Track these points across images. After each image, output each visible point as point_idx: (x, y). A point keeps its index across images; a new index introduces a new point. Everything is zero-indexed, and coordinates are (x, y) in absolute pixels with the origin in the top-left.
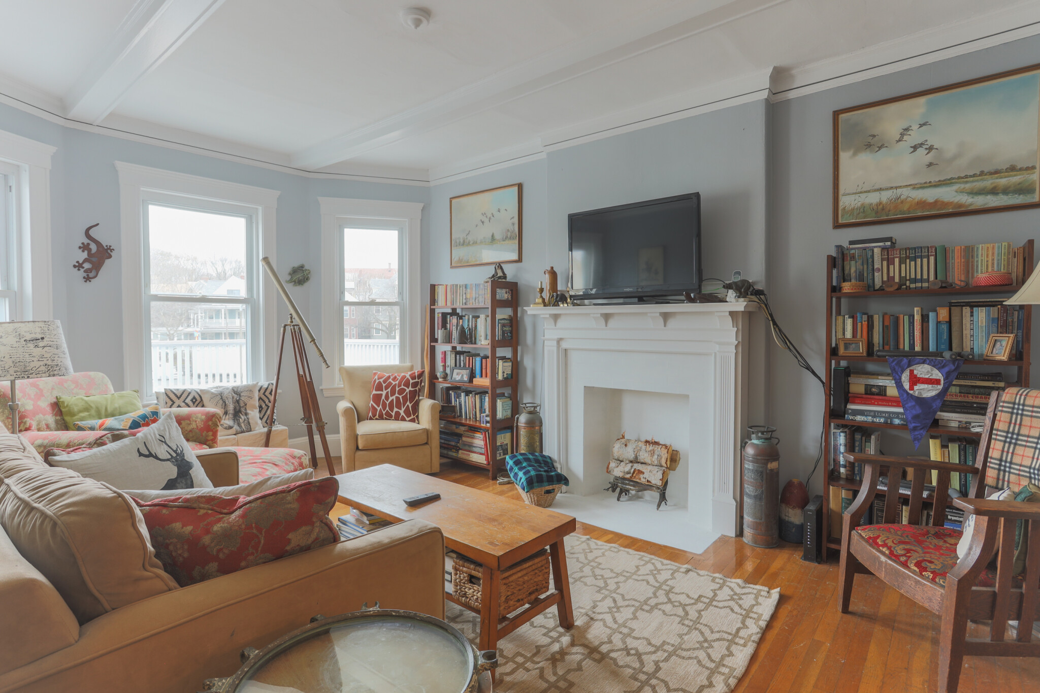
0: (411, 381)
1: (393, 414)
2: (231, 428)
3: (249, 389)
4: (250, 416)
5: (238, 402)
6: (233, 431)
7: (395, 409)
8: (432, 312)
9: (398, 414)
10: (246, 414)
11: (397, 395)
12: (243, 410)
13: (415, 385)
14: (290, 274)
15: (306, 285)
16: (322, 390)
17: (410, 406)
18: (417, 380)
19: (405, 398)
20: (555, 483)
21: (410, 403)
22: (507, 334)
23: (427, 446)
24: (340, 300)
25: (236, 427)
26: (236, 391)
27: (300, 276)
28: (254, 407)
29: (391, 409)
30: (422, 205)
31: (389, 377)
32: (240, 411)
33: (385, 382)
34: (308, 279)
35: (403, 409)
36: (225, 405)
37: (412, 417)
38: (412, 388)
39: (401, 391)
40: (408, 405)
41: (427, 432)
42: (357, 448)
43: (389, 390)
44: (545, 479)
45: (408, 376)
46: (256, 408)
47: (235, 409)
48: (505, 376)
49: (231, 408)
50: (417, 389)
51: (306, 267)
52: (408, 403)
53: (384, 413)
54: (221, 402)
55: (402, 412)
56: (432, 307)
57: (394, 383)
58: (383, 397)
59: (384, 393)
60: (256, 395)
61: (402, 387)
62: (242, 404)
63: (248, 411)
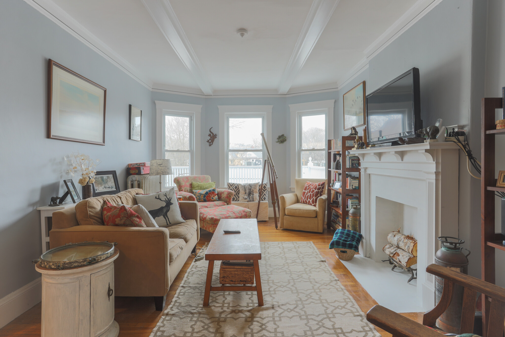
0: (318, 187)
1: (308, 201)
2: (246, 199)
3: (255, 185)
4: (254, 196)
5: (250, 189)
6: (247, 200)
7: (309, 200)
8: (329, 154)
9: (309, 201)
10: (253, 195)
11: (311, 193)
12: (252, 193)
13: (319, 189)
14: (277, 139)
15: (285, 143)
16: (290, 188)
17: (315, 198)
18: (320, 187)
19: (313, 195)
20: (346, 248)
21: (315, 197)
22: (355, 165)
23: (316, 219)
24: (300, 148)
25: (248, 199)
26: (250, 185)
27: (282, 139)
28: (257, 192)
29: (307, 199)
30: (334, 101)
31: (311, 184)
32: (251, 193)
33: (308, 186)
34: (285, 140)
35: (312, 200)
36: (245, 190)
37: (315, 204)
38: (317, 190)
39: (313, 191)
40: (314, 198)
41: (316, 212)
42: (285, 215)
43: (309, 190)
44: (341, 244)
45: (317, 185)
46: (257, 193)
47: (249, 192)
48: (354, 187)
49: (247, 191)
50: (320, 191)
51: (285, 136)
52: (314, 197)
53: (305, 200)
54: (244, 189)
55: (311, 201)
56: (329, 151)
57: (311, 187)
58: (306, 194)
59: (306, 191)
60: (258, 188)
61: (314, 189)
62: (252, 191)
63: (254, 194)
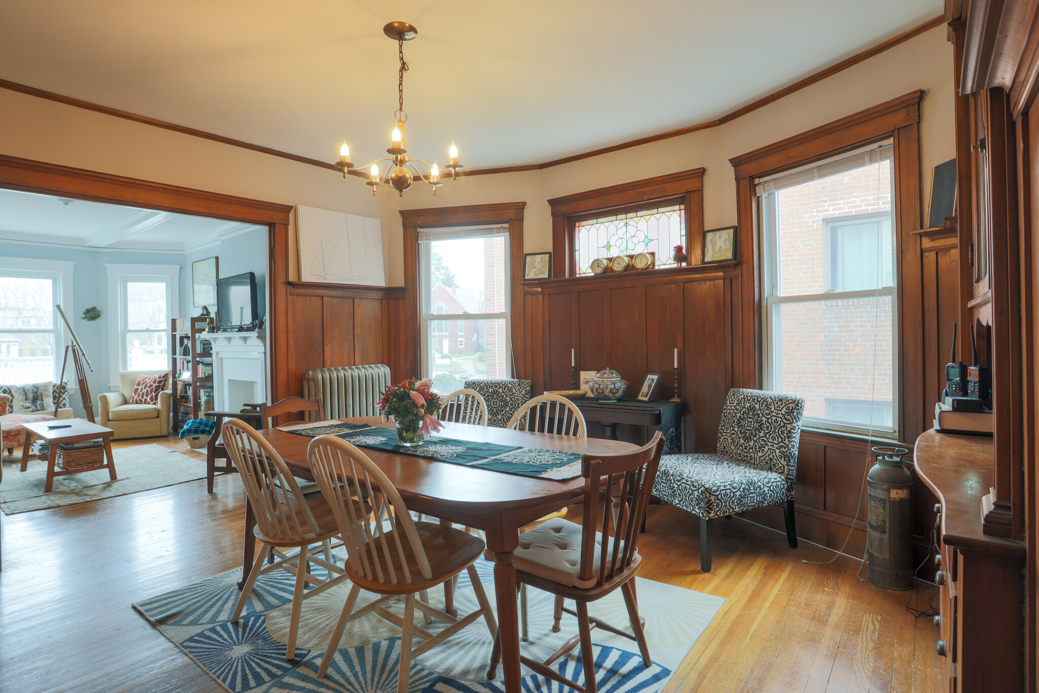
0: (158, 380)
1: (143, 400)
2: (29, 408)
3: (46, 386)
4: (44, 402)
5: (36, 392)
6: (31, 409)
7: (145, 397)
8: (174, 337)
9: (146, 400)
10: (42, 400)
11: (147, 388)
12: (39, 397)
13: (160, 382)
14: (84, 313)
15: (97, 320)
16: (110, 387)
17: (154, 395)
18: (161, 379)
19: (151, 391)
21: (154, 393)
22: (208, 349)
23: (158, 419)
24: (125, 328)
25: (33, 407)
26: (36, 387)
27: (92, 314)
28: (48, 396)
29: (142, 397)
30: (179, 267)
31: (147, 378)
32: (37, 398)
33: (143, 381)
34: (99, 316)
35: (149, 397)
36: (26, 394)
37: (154, 402)
38: (158, 384)
39: (151, 386)
40: (152, 395)
41: (158, 411)
42: (109, 420)
43: (144, 385)
45: (157, 377)
46: (50, 397)
47: (34, 397)
48: (206, 375)
49: (30, 396)
50: (161, 384)
51: (98, 309)
52: (153, 393)
53: (138, 399)
54: (23, 392)
55: (148, 399)
56: (174, 333)
57: (148, 381)
58: (139, 390)
59: (140, 387)
60: (51, 390)
61: (152, 383)
62: (39, 394)
63: (44, 398)
